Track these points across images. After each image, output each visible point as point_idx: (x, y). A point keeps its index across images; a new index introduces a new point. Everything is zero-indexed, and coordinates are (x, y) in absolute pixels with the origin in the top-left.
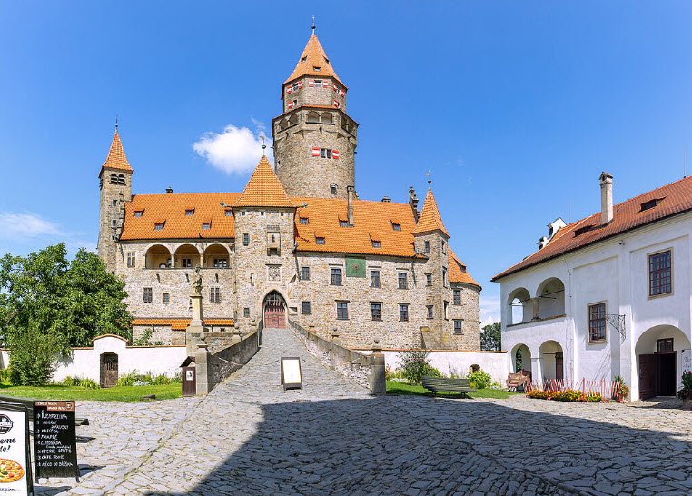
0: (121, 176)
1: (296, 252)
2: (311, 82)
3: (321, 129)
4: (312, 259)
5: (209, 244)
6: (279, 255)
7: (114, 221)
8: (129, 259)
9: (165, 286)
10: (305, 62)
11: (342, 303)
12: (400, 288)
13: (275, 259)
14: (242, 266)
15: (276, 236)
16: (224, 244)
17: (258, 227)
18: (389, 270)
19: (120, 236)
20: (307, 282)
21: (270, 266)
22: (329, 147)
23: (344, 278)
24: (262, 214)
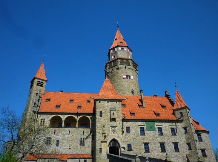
0: (42, 82)
1: (124, 120)
2: (120, 49)
3: (125, 67)
4: (131, 123)
5: (81, 116)
6: (115, 121)
7: (35, 103)
8: (41, 122)
9: (58, 137)
10: (117, 41)
11: (146, 144)
12: (173, 135)
13: (113, 124)
14: (99, 126)
15: (114, 112)
16: (88, 116)
17: (106, 108)
18: (166, 127)
19: (39, 110)
20: (129, 134)
21: (112, 127)
22: (129, 75)
23: (146, 132)
24: (108, 102)
